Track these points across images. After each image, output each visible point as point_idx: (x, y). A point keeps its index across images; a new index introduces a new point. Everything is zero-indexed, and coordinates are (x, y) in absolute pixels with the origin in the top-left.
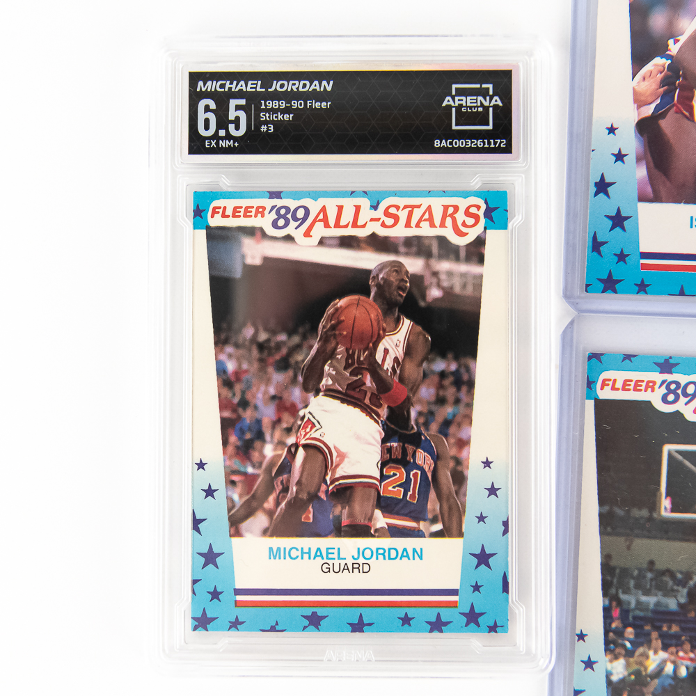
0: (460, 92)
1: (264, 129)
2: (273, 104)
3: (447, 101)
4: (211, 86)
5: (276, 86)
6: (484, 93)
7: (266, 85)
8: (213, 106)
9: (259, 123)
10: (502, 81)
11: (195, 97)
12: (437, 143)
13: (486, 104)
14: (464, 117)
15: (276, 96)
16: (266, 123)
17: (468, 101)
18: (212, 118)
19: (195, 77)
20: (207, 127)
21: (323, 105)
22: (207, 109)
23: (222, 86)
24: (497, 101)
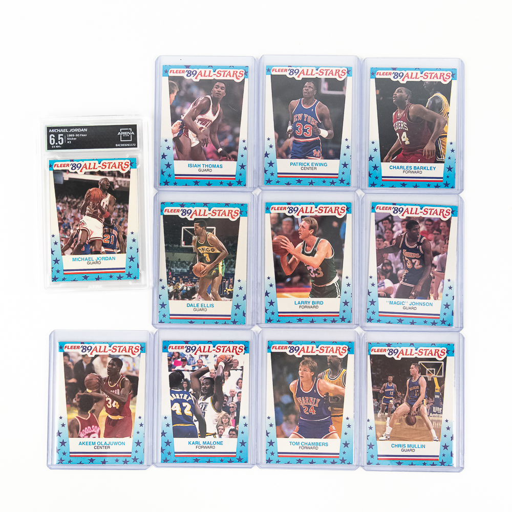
0: (123, 131)
1: (68, 142)
2: (70, 135)
3: (119, 134)
4: (53, 131)
5: (71, 130)
6: (129, 131)
7: (69, 130)
8: (54, 136)
9: (67, 141)
10: (134, 128)
11: (49, 134)
12: (116, 145)
13: (130, 134)
14: (124, 138)
15: (71, 133)
16: (69, 141)
17: (125, 133)
18: (54, 140)
19: (49, 128)
20: (52, 142)
21: (85, 135)
22: (52, 137)
23: (56, 131)
24: (133, 133)
